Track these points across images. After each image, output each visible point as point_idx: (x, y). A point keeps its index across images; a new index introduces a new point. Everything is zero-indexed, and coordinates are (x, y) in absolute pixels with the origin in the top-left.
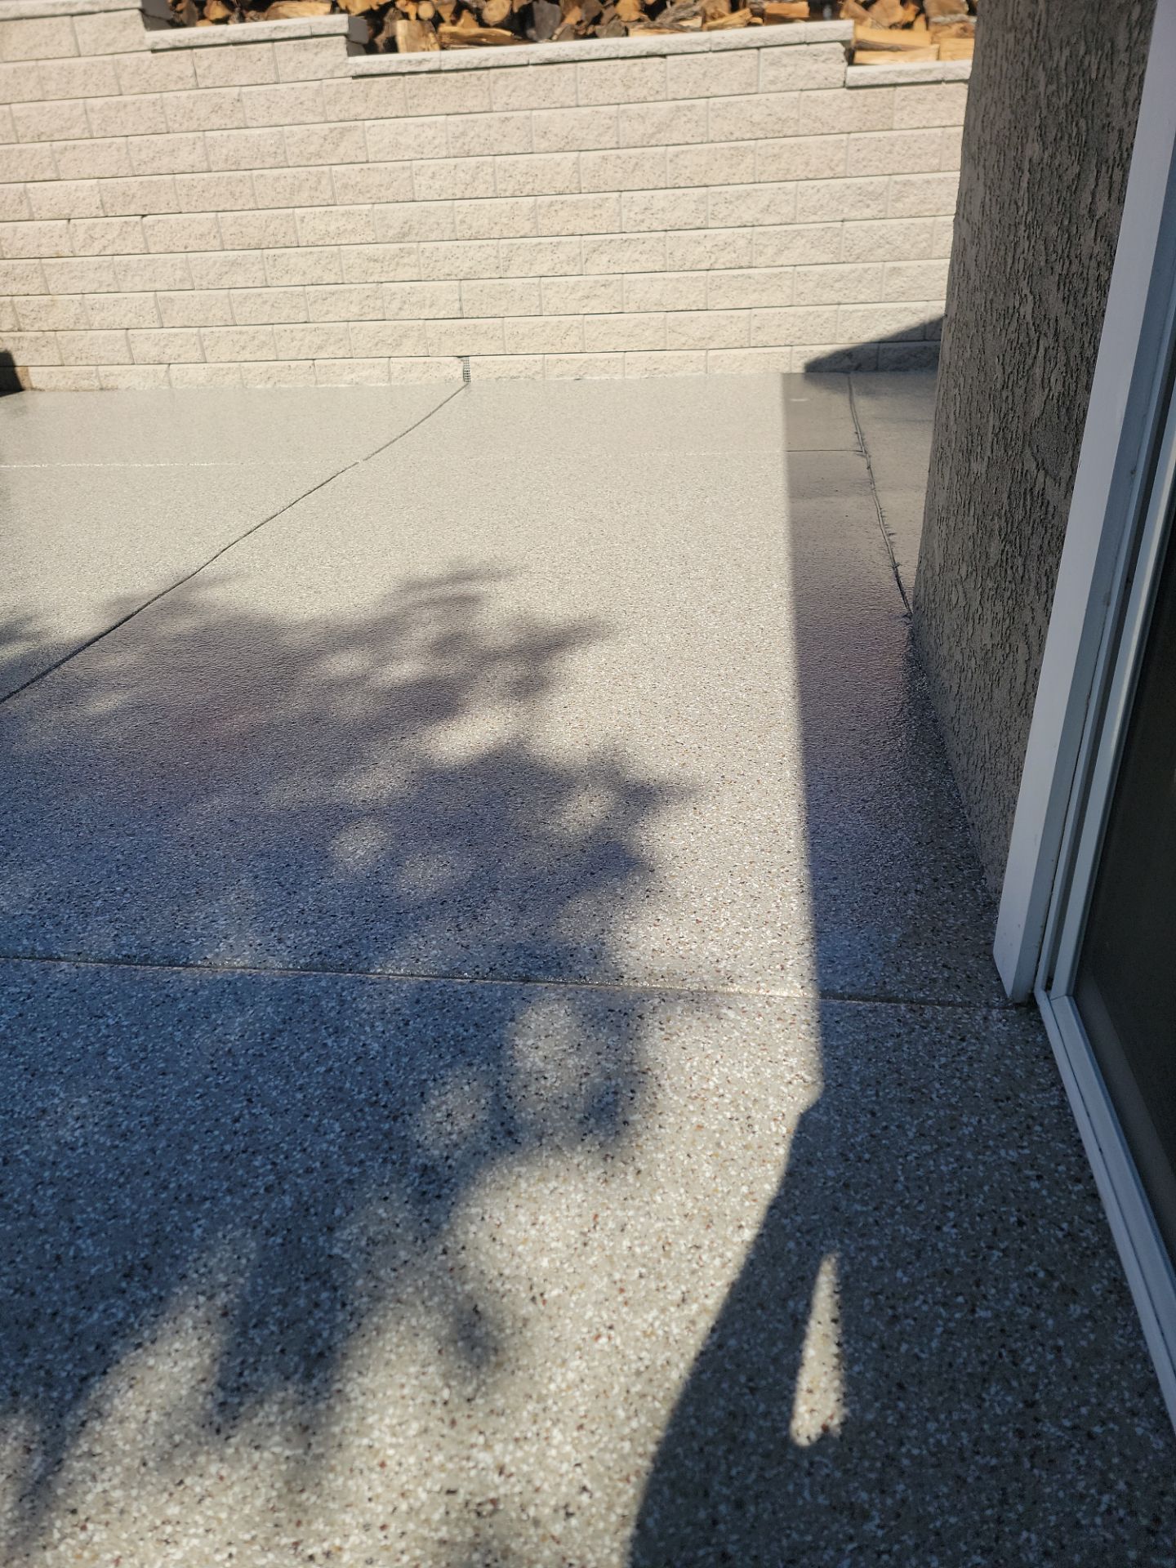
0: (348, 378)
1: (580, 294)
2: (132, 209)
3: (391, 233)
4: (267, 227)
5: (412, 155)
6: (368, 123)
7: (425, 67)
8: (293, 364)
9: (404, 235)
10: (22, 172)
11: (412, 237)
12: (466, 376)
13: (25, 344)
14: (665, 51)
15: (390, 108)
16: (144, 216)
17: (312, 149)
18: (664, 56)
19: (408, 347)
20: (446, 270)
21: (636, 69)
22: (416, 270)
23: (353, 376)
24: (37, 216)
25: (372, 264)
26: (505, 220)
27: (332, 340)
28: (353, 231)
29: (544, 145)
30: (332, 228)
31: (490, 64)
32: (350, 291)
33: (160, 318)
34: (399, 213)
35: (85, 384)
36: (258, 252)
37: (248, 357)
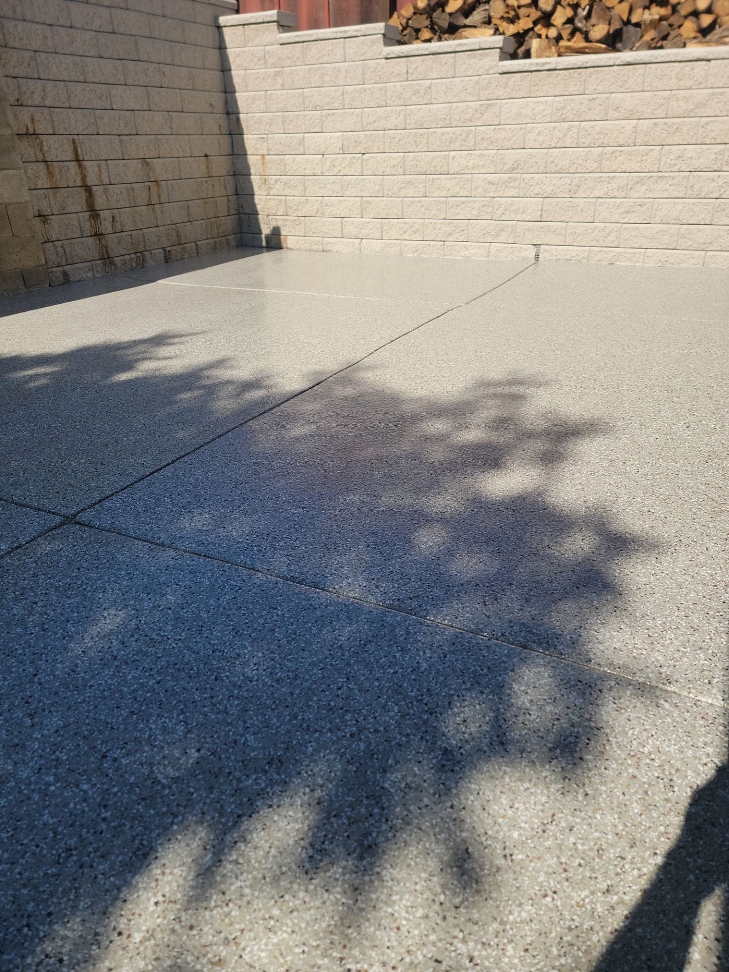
0: (463, 253)
1: (622, 210)
2: (359, 150)
3: (506, 167)
4: (432, 162)
5: (529, 121)
6: (504, 101)
7: (546, 67)
8: (432, 243)
9: (514, 169)
10: (303, 127)
11: (519, 170)
12: (537, 257)
13: (288, 223)
14: (710, 57)
15: (519, 92)
16: (364, 154)
17: (467, 117)
18: (709, 60)
19: (503, 237)
20: (536, 191)
21: (687, 68)
22: (517, 190)
23: (466, 253)
24: (307, 152)
25: (490, 186)
26: (580, 162)
27: (457, 231)
28: (483, 166)
29: (616, 115)
30: (470, 164)
31: (588, 65)
32: (474, 202)
33: (362, 212)
34: (512, 156)
35: (315, 247)
36: (424, 176)
37: (406, 237)
